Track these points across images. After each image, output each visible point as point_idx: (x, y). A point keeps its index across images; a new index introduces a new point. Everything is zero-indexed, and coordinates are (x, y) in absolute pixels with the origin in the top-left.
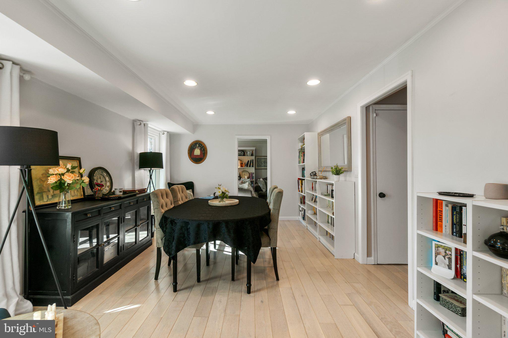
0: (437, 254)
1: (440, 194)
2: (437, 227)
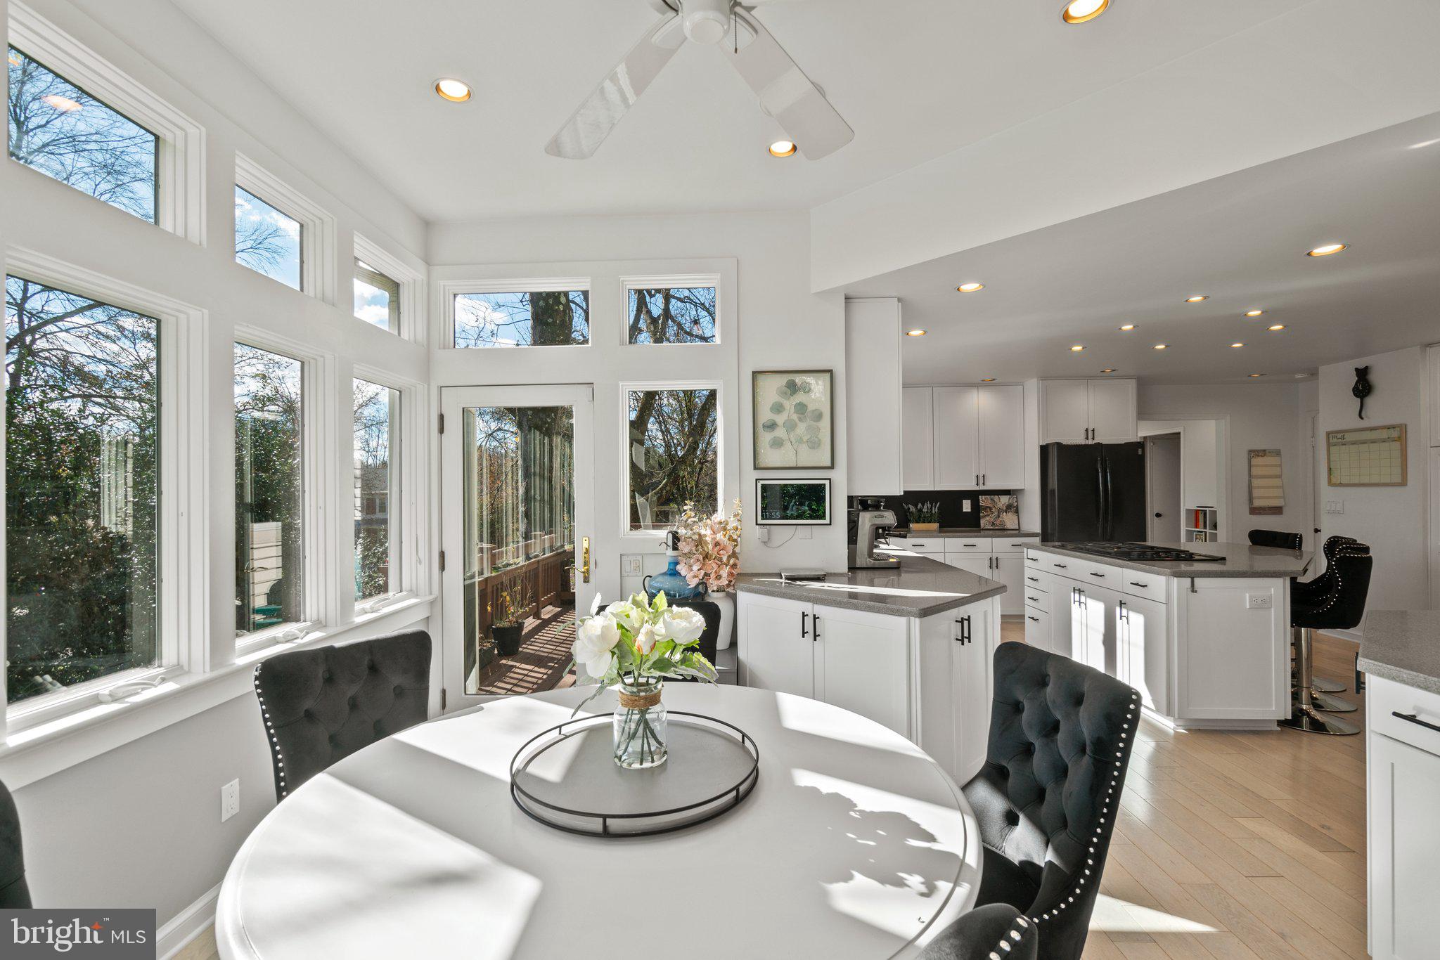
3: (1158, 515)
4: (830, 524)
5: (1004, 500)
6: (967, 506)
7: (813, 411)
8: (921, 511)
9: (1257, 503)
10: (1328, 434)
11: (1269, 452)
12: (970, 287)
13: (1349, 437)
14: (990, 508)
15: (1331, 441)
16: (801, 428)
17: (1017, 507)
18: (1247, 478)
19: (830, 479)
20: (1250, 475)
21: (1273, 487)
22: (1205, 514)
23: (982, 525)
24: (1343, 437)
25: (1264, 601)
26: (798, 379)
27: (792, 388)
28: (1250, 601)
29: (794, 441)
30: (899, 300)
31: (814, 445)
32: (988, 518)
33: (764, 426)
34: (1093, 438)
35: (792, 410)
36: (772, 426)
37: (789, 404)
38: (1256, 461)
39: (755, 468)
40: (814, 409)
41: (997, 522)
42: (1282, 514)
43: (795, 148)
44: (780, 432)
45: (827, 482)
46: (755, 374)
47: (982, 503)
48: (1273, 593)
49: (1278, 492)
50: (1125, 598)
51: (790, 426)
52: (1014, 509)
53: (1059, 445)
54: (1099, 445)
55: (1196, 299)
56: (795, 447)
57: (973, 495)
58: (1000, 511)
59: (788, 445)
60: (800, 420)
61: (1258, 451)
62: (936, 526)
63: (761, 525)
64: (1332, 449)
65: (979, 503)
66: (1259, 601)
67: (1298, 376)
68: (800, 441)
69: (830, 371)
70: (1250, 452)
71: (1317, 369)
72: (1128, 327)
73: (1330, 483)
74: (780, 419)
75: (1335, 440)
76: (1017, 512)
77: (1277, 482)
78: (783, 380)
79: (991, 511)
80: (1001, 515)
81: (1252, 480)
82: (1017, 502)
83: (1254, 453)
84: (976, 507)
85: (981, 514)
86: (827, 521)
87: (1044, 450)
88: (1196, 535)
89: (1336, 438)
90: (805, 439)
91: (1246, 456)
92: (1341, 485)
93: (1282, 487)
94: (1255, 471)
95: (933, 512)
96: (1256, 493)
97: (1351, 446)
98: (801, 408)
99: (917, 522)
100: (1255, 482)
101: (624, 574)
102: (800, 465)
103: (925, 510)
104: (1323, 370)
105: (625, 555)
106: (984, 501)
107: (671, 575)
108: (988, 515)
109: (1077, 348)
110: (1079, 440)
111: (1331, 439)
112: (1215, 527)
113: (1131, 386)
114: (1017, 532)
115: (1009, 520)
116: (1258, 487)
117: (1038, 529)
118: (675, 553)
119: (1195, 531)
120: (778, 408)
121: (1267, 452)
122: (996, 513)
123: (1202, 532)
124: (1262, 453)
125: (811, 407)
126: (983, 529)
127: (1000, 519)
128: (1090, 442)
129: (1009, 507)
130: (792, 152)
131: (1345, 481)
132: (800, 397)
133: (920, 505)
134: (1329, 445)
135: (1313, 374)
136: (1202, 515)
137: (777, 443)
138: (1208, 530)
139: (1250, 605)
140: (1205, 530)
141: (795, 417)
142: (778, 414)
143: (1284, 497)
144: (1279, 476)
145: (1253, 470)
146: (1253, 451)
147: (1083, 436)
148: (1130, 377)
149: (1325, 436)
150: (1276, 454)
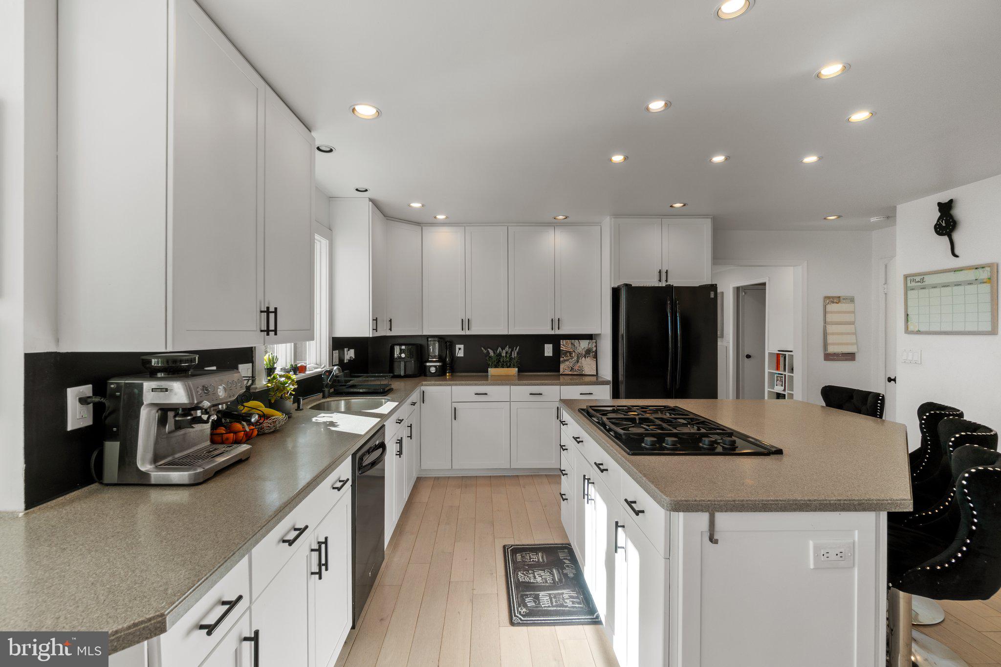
0: (777, 380)
1: (779, 351)
2: (778, 369)
3: (748, 356)
5: (584, 344)
6: (548, 350)
8: (500, 355)
9: (831, 349)
10: (906, 277)
11: (844, 299)
13: (929, 280)
14: (570, 353)
15: (909, 284)
17: (596, 352)
18: (822, 323)
20: (825, 322)
21: (848, 334)
22: (785, 358)
23: (561, 370)
24: (922, 280)
25: (840, 555)
28: (816, 557)
32: (567, 363)
34: (667, 281)
38: (831, 307)
41: (576, 368)
42: (854, 360)
47: (563, 348)
48: (856, 539)
49: (852, 339)
52: (594, 354)
53: (628, 286)
54: (669, 287)
57: (555, 340)
58: (579, 356)
61: (833, 298)
62: (514, 371)
64: (909, 292)
65: (560, 347)
66: (833, 556)
67: (873, 220)
70: (826, 298)
71: (894, 209)
72: (657, 105)
73: (907, 331)
75: (913, 284)
76: (596, 357)
77: (849, 328)
79: (570, 356)
80: (580, 360)
81: (827, 326)
82: (596, 346)
83: (829, 300)
84: (557, 350)
85: (561, 359)
87: (616, 292)
88: (777, 377)
89: (915, 282)
91: (822, 302)
92: (919, 332)
93: (855, 334)
94: (829, 318)
95: (513, 356)
96: (830, 339)
97: (933, 290)
99: (496, 367)
100: (830, 329)
103: (504, 354)
104: (902, 210)
106: (565, 345)
108: (567, 360)
110: (653, 282)
111: (909, 282)
112: (792, 370)
113: (706, 226)
114: (595, 378)
115: (588, 366)
116: (833, 334)
117: (609, 376)
119: (776, 373)
121: (841, 298)
122: (576, 358)
123: (782, 374)
124: (836, 300)
126: (562, 375)
127: (579, 364)
128: (663, 284)
129: (588, 352)
131: (923, 328)
133: (500, 349)
134: (907, 289)
135: (890, 215)
136: (783, 358)
138: (787, 373)
139: (815, 564)
140: (784, 373)
143: (857, 344)
144: (853, 323)
145: (828, 316)
146: (829, 298)
147: (657, 278)
148: (705, 216)
149: (902, 279)
150: (852, 300)
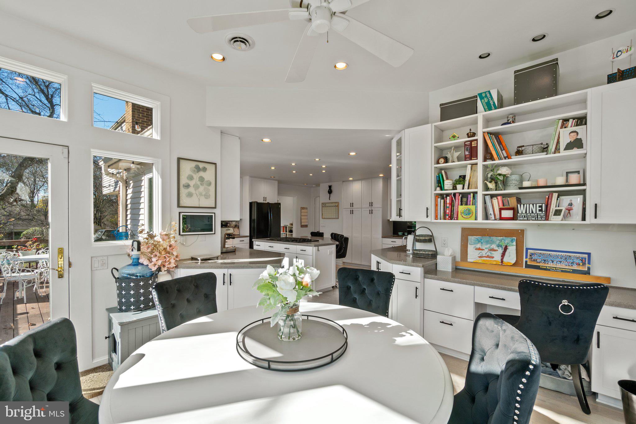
4: (215, 234)
5: (233, 223)
7: (207, 181)
9: (303, 224)
10: (322, 203)
12: (266, 140)
13: (327, 205)
16: (201, 189)
17: (238, 226)
18: (300, 215)
19: (215, 213)
21: (306, 219)
24: (325, 205)
25: (331, 252)
26: (201, 165)
27: (198, 169)
28: (329, 252)
29: (198, 195)
30: (239, 138)
31: (207, 197)
33: (183, 186)
35: (198, 179)
36: (188, 186)
37: (196, 176)
38: (302, 211)
39: (179, 206)
40: (208, 180)
42: (307, 227)
43: (224, 59)
44: (191, 190)
45: (213, 214)
46: (179, 159)
48: (333, 249)
50: (298, 255)
51: (196, 187)
53: (256, 202)
54: (268, 203)
55: (317, 160)
56: (199, 197)
59: (195, 196)
60: (201, 185)
63: (182, 235)
64: (323, 208)
67: (314, 186)
68: (201, 194)
69: (215, 164)
70: (301, 208)
72: (293, 164)
73: (322, 218)
74: (192, 183)
76: (239, 228)
78: (194, 164)
82: (239, 224)
83: (303, 208)
86: (213, 232)
87: (251, 204)
89: (324, 205)
90: (204, 193)
91: (300, 208)
92: (325, 218)
96: (302, 221)
97: (327, 207)
98: (202, 179)
100: (302, 217)
101: (93, 269)
102: (201, 206)
104: (321, 185)
105: (94, 257)
107: (134, 265)
109: (273, 168)
112: (291, 232)
113: (276, 183)
114: (239, 236)
115: (235, 231)
116: (303, 219)
117: (248, 234)
118: (139, 253)
119: (283, 233)
120: (191, 178)
121: (305, 208)
123: (285, 234)
125: (206, 179)
128: (265, 202)
129: (235, 226)
130: (222, 61)
132: (202, 174)
134: (322, 207)
135: (318, 185)
136: (285, 228)
137: (190, 195)
138: (287, 233)
139: (329, 254)
141: (199, 183)
142: (191, 180)
143: (308, 222)
144: (307, 216)
145: (302, 213)
146: (302, 208)
147: (263, 200)
148: (276, 180)
149: (321, 203)
150: (307, 208)
